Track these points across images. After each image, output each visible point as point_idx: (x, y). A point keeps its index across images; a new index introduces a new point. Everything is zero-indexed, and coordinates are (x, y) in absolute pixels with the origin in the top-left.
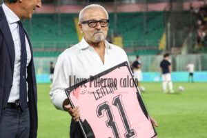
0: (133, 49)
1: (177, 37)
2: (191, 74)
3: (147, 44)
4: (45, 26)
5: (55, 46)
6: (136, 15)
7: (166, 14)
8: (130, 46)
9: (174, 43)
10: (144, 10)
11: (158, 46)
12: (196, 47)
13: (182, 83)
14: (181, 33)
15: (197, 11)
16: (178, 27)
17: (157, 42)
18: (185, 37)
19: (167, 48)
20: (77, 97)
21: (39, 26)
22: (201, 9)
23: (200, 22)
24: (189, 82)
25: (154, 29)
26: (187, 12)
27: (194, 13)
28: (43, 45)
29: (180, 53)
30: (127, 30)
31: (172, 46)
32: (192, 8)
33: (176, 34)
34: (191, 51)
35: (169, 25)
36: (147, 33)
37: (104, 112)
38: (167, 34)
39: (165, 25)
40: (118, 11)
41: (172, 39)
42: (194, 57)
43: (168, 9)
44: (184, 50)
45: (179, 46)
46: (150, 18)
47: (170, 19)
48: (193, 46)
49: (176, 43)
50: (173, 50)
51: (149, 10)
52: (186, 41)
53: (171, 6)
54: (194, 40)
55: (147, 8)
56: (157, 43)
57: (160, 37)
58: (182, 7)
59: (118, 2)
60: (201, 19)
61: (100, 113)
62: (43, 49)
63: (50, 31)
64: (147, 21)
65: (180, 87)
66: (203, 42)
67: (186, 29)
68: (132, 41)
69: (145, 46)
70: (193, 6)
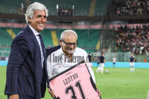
1: (106, 43)
2: (114, 63)
3: (90, 46)
6: (84, 31)
7: (100, 31)
9: (104, 47)
10: (88, 28)
11: (95, 48)
12: (116, 49)
13: (108, 68)
14: (108, 41)
15: (116, 30)
16: (106, 38)
18: (110, 44)
19: (100, 48)
20: (53, 85)
22: (119, 29)
23: (118, 36)
24: (113, 67)
25: (93, 39)
26: (111, 30)
27: (115, 31)
29: (107, 52)
31: (103, 48)
32: (114, 28)
33: (105, 42)
34: (113, 51)
35: (101, 36)
36: (90, 40)
37: (70, 91)
39: (99, 37)
41: (103, 44)
42: (114, 54)
43: (101, 28)
44: (109, 50)
45: (107, 48)
46: (92, 33)
47: (102, 33)
48: (114, 48)
49: (105, 47)
50: (104, 50)
52: (110, 45)
53: (103, 27)
54: (114, 45)
55: (90, 27)
56: (95, 46)
57: (97, 43)
58: (109, 27)
59: (75, 24)
60: (119, 34)
61: (67, 92)
64: (90, 34)
65: (107, 70)
66: (119, 47)
67: (111, 39)
68: (82, 45)
69: (89, 47)
70: (114, 27)
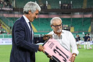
0: (78, 32)
3: (83, 30)
4: (45, 22)
5: (48, 30)
6: (79, 19)
7: (91, 19)
8: (77, 31)
10: (82, 17)
11: (88, 31)
17: (87, 29)
21: (42, 22)
25: (86, 24)
28: (44, 30)
30: (76, 25)
35: (92, 23)
36: (83, 26)
38: (91, 26)
39: (90, 23)
40: (73, 17)
43: (92, 17)
46: (85, 20)
51: (84, 17)
55: (84, 16)
59: (73, 14)
62: (44, 31)
63: (47, 25)
68: (78, 29)
